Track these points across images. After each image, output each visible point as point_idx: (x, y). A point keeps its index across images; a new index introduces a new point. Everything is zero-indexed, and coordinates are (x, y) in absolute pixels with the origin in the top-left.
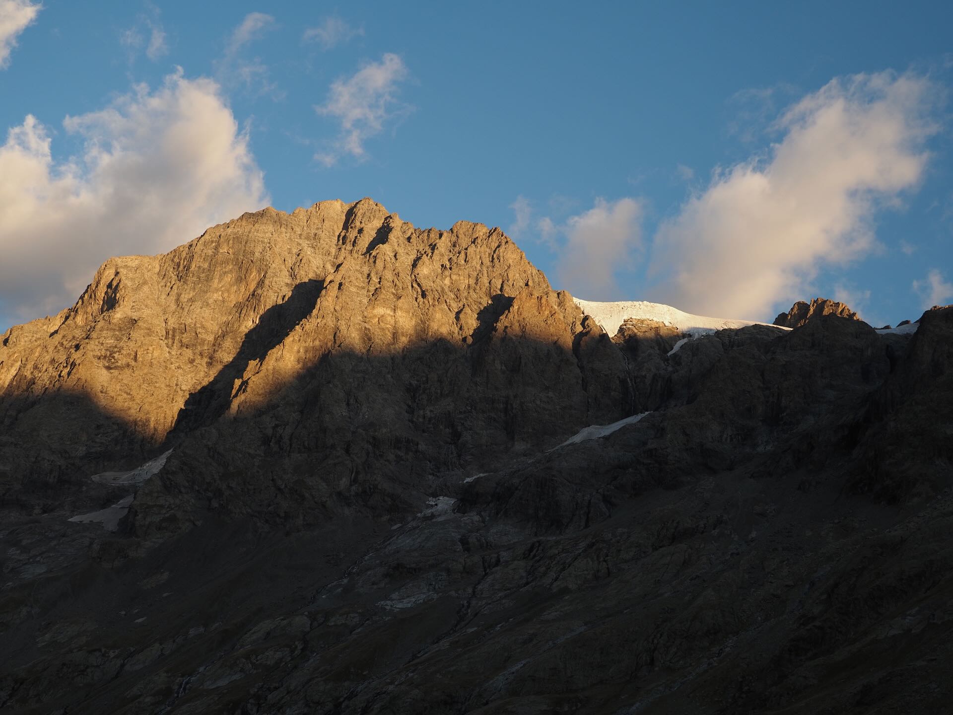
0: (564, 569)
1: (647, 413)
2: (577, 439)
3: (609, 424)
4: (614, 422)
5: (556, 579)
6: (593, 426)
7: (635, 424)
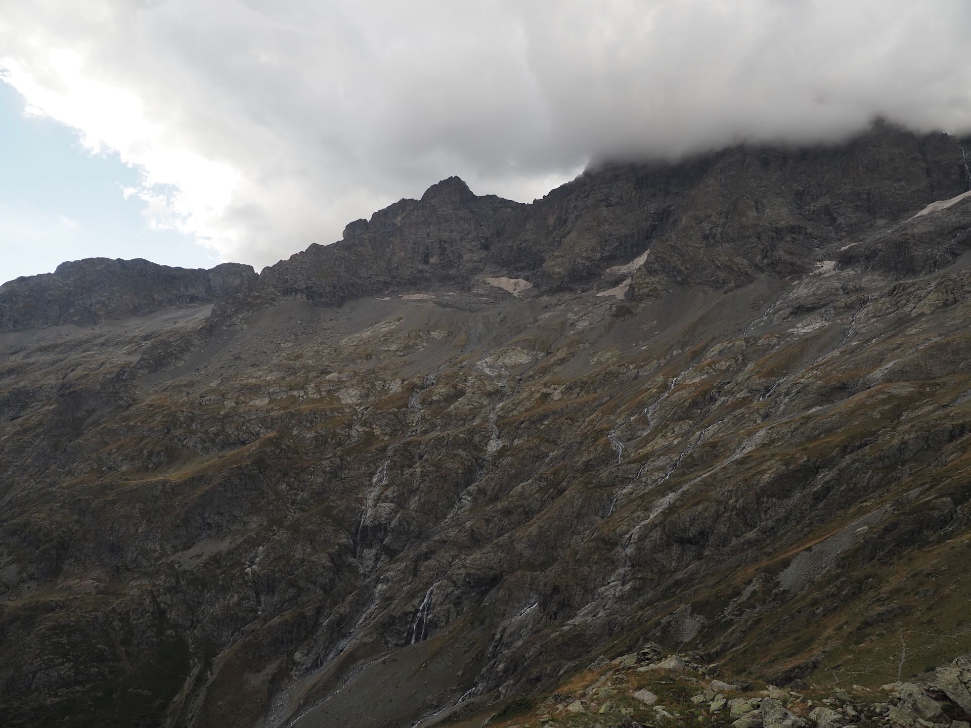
0: (920, 301)
2: (924, 212)
3: (950, 198)
5: (914, 308)
6: (938, 201)
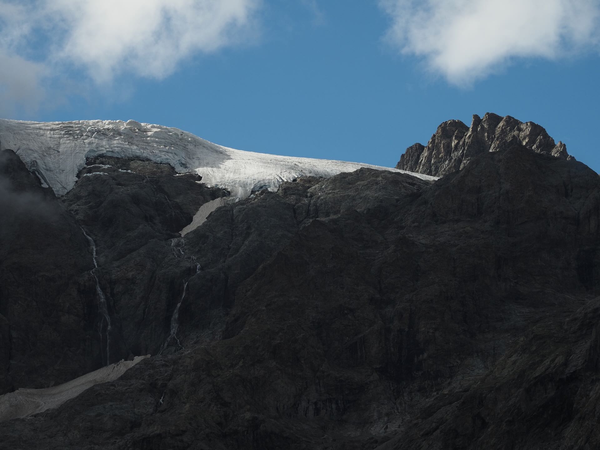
1: (138, 359)
3: (57, 384)
4: (66, 380)
6: (21, 390)
7: (112, 384)
